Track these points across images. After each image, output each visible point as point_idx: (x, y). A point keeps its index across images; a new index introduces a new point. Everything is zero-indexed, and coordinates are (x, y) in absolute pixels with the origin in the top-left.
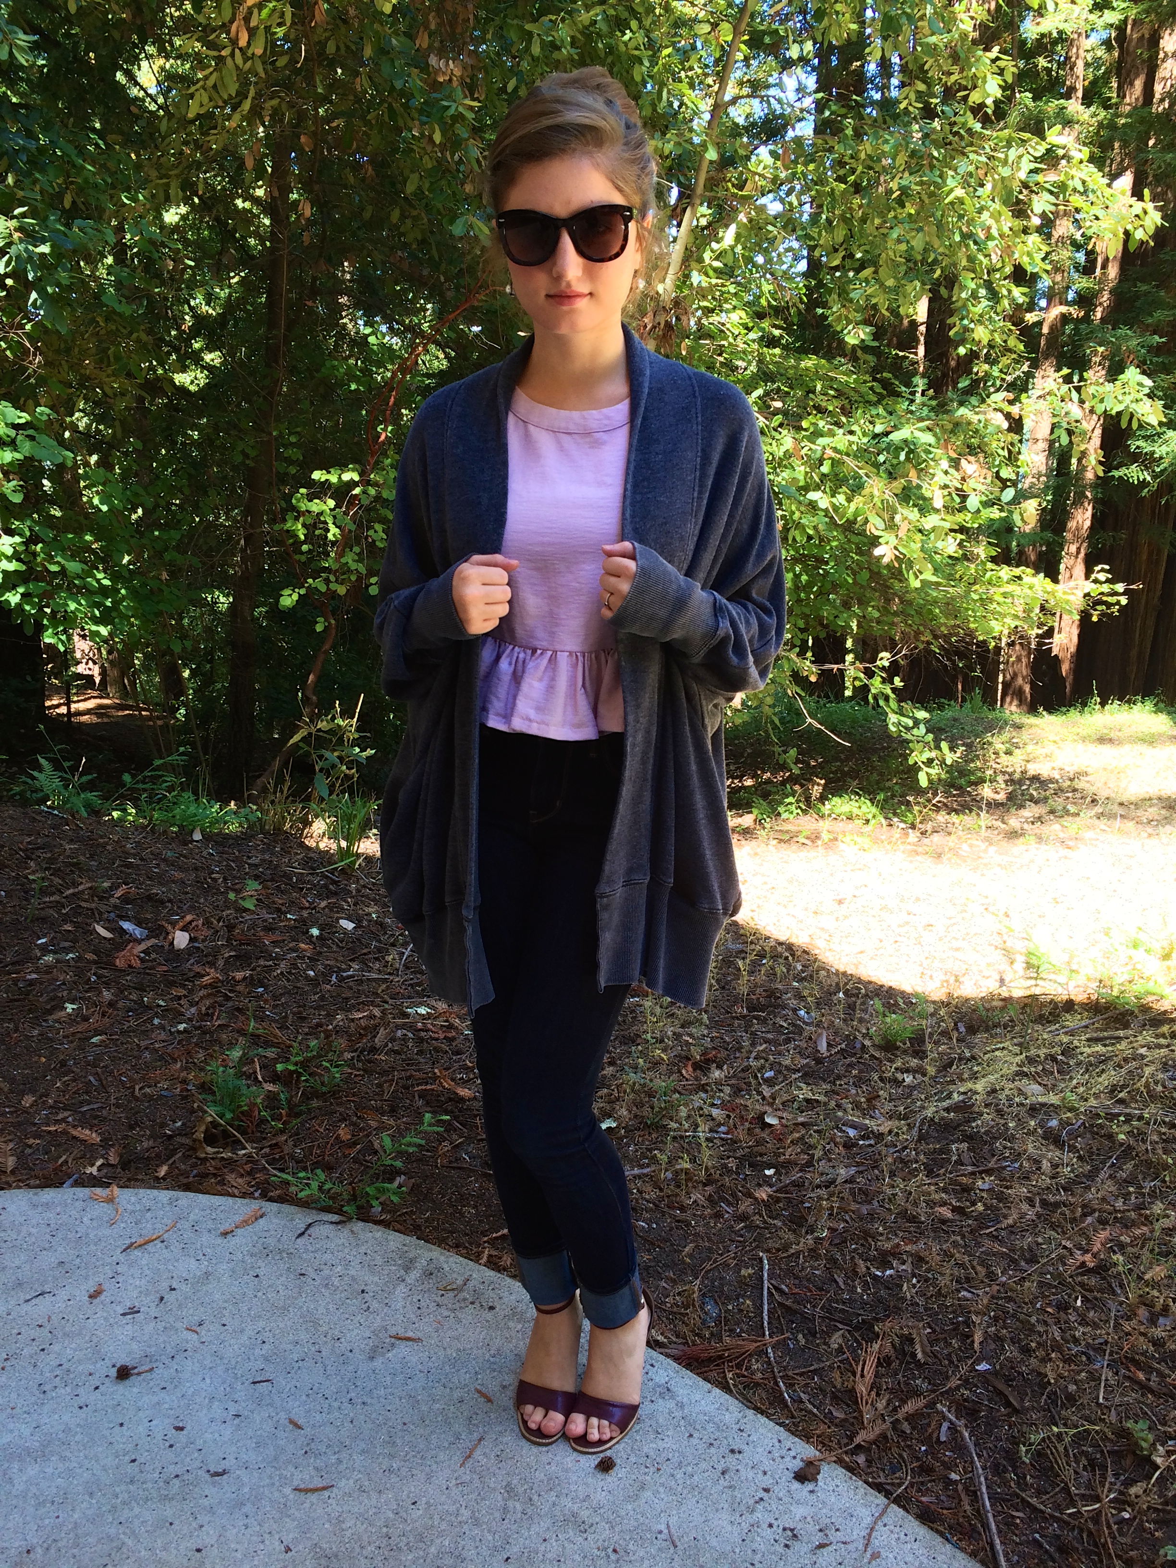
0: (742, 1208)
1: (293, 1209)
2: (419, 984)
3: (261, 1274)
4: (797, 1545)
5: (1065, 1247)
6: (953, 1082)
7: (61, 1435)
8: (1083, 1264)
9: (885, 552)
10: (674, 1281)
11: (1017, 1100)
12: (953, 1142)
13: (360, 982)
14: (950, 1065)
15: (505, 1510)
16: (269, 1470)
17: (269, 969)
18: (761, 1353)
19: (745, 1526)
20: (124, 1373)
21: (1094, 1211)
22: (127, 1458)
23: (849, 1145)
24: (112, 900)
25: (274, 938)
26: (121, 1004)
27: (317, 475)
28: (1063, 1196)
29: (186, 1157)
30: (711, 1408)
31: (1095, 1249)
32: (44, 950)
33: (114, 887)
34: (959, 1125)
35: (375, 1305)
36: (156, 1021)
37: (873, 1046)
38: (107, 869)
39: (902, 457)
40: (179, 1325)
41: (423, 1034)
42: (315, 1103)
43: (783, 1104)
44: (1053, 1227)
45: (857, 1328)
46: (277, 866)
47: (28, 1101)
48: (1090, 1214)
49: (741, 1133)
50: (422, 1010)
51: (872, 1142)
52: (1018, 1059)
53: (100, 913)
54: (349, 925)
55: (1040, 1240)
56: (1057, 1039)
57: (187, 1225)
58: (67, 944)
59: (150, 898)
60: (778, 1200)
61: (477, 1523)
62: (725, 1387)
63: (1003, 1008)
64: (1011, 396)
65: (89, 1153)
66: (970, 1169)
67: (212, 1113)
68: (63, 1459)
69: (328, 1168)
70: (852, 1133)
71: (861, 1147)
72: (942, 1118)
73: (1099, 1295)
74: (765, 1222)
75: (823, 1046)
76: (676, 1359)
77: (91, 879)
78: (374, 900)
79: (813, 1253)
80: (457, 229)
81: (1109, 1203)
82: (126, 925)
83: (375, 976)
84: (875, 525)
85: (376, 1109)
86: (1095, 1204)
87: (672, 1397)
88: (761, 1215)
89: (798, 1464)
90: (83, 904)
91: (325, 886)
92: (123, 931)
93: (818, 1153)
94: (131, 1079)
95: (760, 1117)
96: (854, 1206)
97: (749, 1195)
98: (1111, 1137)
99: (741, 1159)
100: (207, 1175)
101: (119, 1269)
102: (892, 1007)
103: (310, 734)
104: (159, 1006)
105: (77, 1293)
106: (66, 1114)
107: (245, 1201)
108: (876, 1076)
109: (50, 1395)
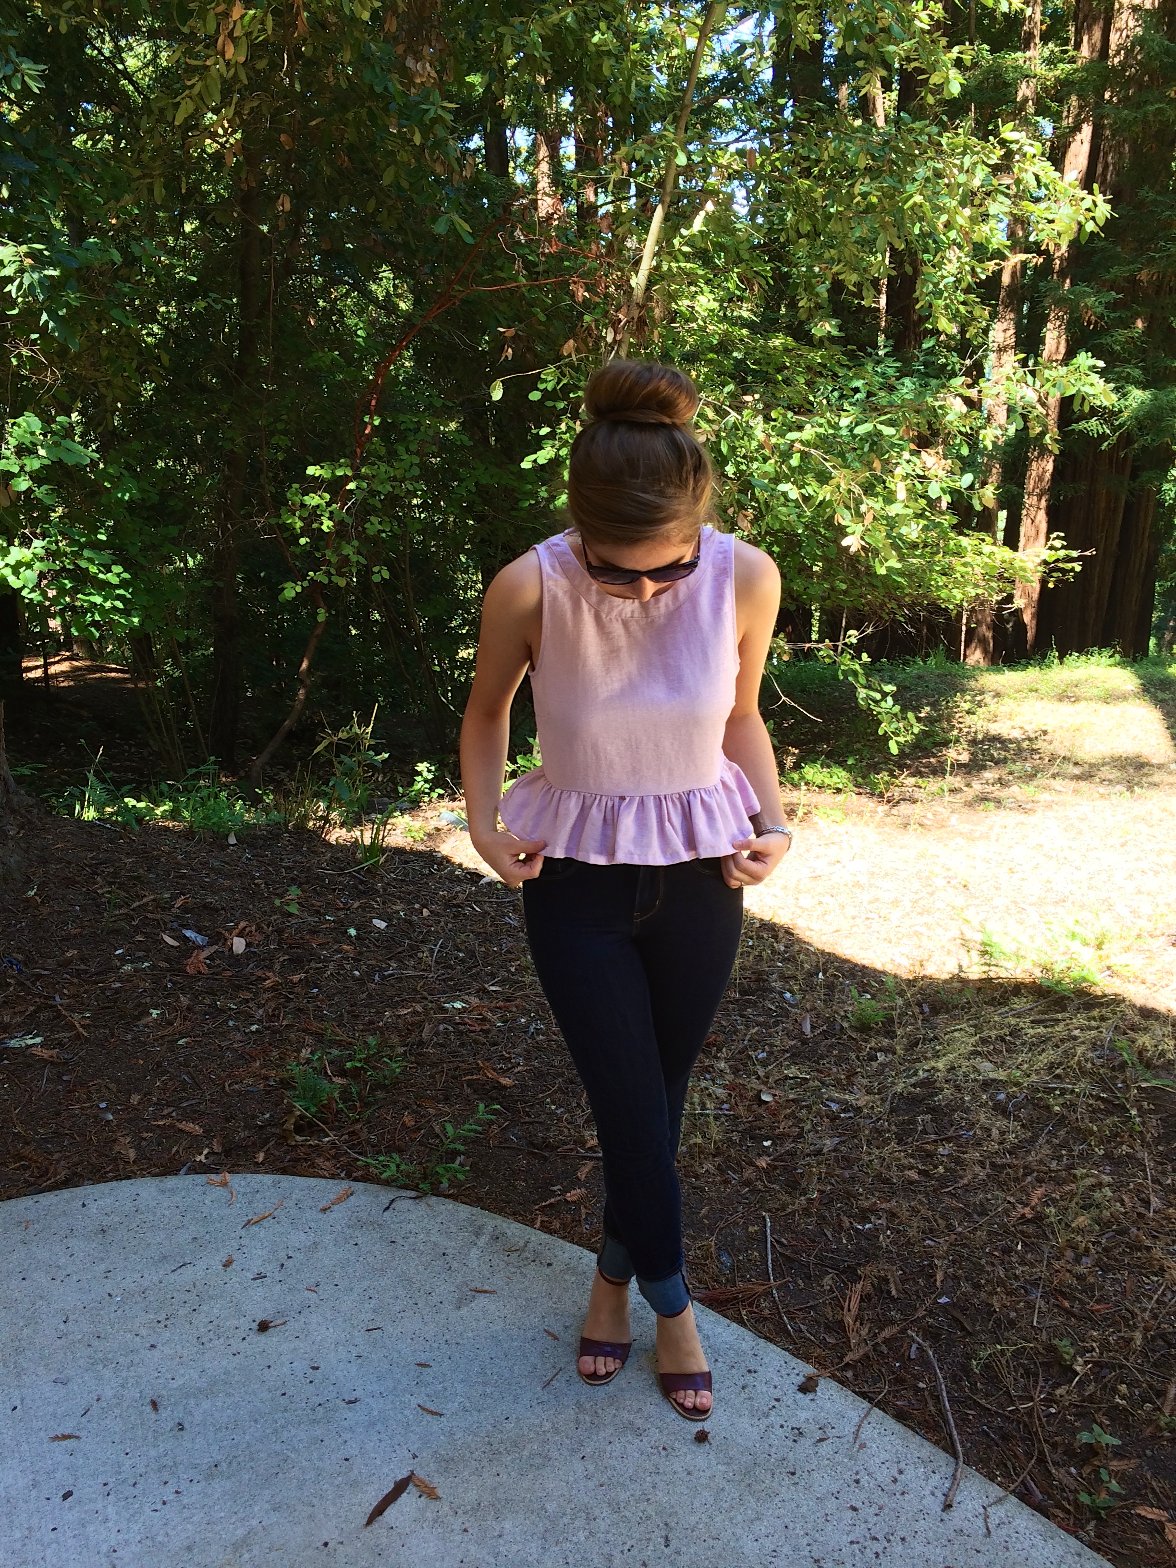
0: (746, 1175)
1: (376, 1187)
2: (451, 979)
3: (359, 1242)
4: (802, 1440)
5: (1009, 1202)
6: (918, 1060)
7: (223, 1377)
8: (1023, 1216)
9: (852, 542)
10: (694, 1238)
11: (972, 1076)
12: (919, 1114)
13: (400, 980)
14: (916, 1044)
15: (577, 1421)
16: (391, 1398)
17: (320, 971)
18: (768, 1294)
19: (763, 1427)
20: (263, 1327)
21: (1033, 1171)
22: (279, 1393)
23: (833, 1118)
24: (174, 910)
25: (320, 941)
26: (198, 1008)
27: (311, 470)
28: (1008, 1159)
29: (278, 1145)
30: (730, 1339)
31: (1033, 1204)
32: (121, 958)
33: (174, 898)
34: (924, 1099)
35: (455, 1265)
36: (231, 1023)
37: (851, 1027)
38: (165, 880)
40: (300, 1286)
41: (462, 1027)
42: (380, 1094)
43: (775, 1082)
44: (1000, 1185)
45: (844, 1272)
46: (309, 869)
47: (135, 1099)
48: (1030, 1174)
49: (741, 1110)
50: (458, 1005)
51: (851, 1115)
52: (973, 1040)
53: (165, 923)
54: (381, 924)
55: (989, 1197)
56: (1007, 1020)
57: (291, 1203)
58: (141, 954)
59: (206, 906)
60: (775, 1168)
61: (557, 1431)
62: (741, 1322)
63: (961, 991)
64: (970, 381)
65: (196, 1143)
66: (933, 1137)
67: (299, 1108)
68: (229, 1395)
69: (400, 1151)
70: (834, 1107)
71: (843, 1119)
72: (910, 1093)
73: (1035, 1240)
74: (765, 1186)
75: (807, 1028)
77: (153, 891)
78: (400, 898)
79: (806, 1212)
81: (1045, 1165)
82: (189, 933)
83: (412, 973)
84: (844, 518)
85: (433, 1098)
86: (1034, 1166)
88: (762, 1181)
89: (801, 1379)
90: (149, 915)
91: (355, 886)
92: (186, 939)
93: (808, 1127)
94: (219, 1077)
95: (758, 1097)
96: (838, 1171)
97: (752, 1164)
98: (1048, 1108)
99: (743, 1133)
100: (299, 1160)
101: (243, 1242)
102: (864, 989)
103: (331, 744)
104: (230, 1009)
105: (213, 1263)
106: (170, 1109)
107: (336, 1181)
108: (853, 1056)
109: (208, 1345)
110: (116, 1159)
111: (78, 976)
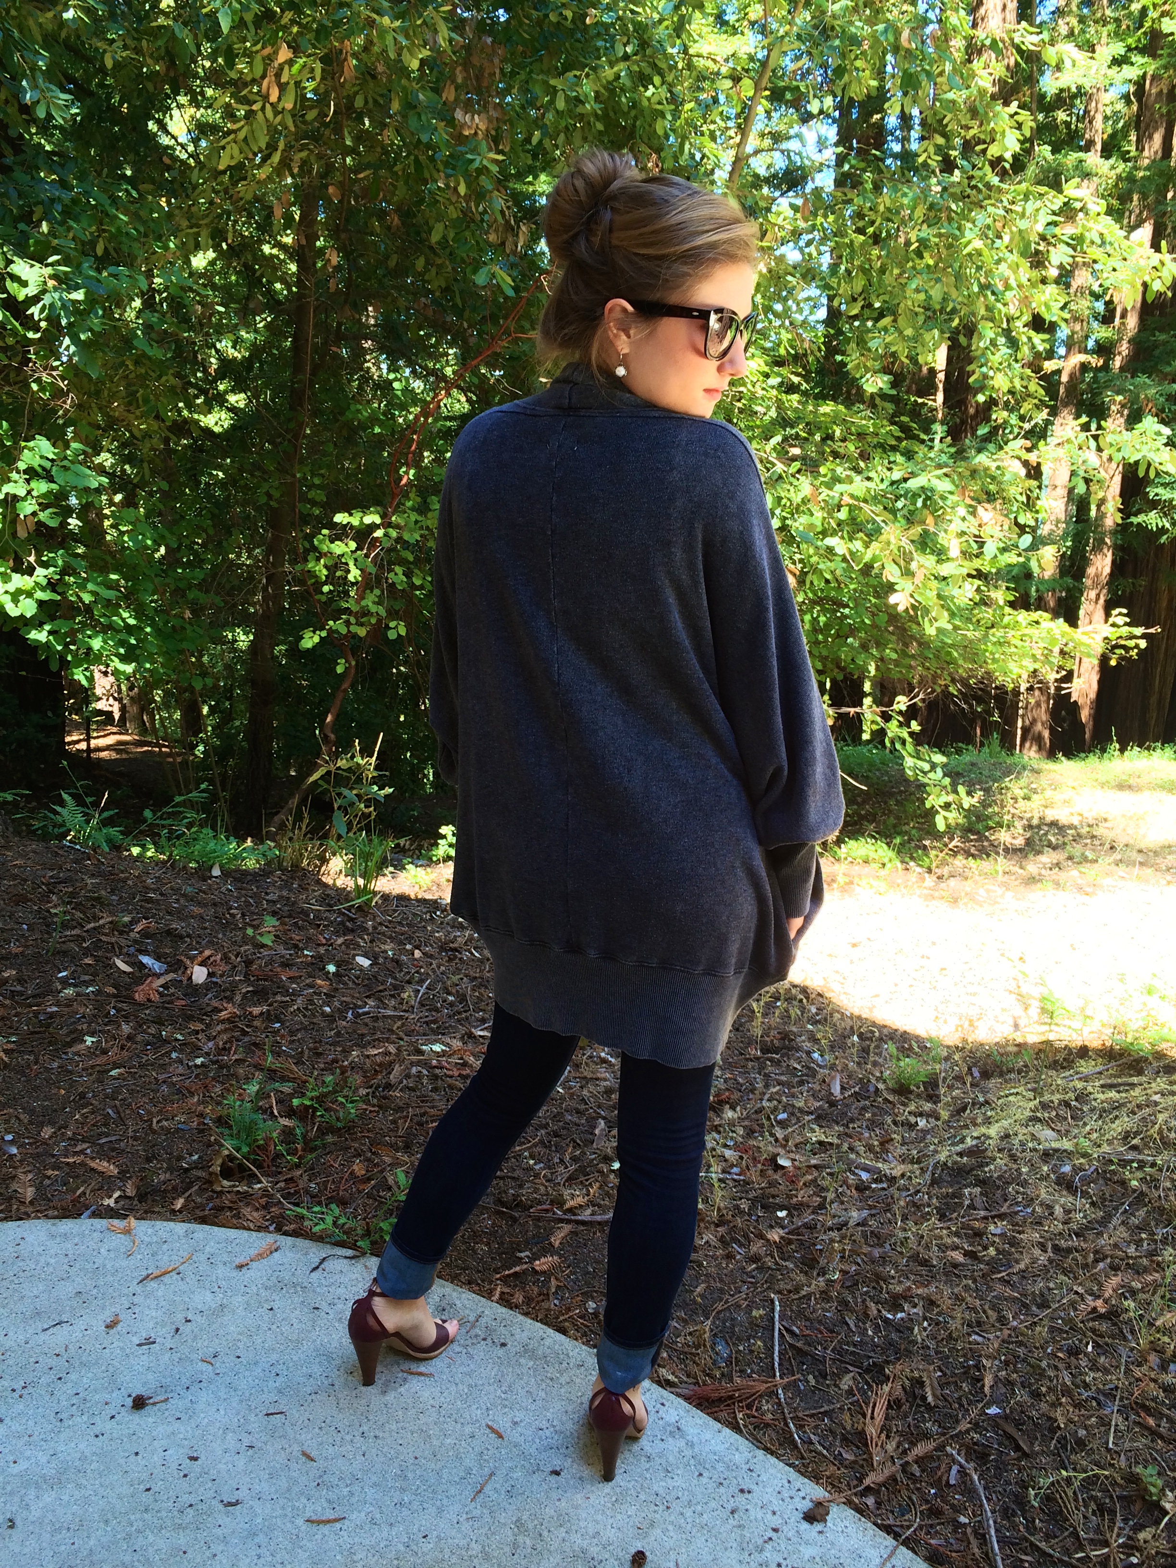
0: (754, 1249)
1: (307, 1243)
2: (434, 1022)
3: (275, 1307)
5: (1077, 1293)
6: (966, 1127)
7: (77, 1463)
8: (1094, 1309)
10: (685, 1321)
11: (1030, 1145)
12: (966, 1186)
13: (376, 1019)
14: (964, 1109)
15: (515, 1545)
16: (282, 1501)
17: (285, 1005)
18: (772, 1394)
20: (139, 1403)
21: (1106, 1257)
22: (142, 1487)
23: (861, 1188)
24: (132, 935)
25: (291, 974)
26: (139, 1038)
27: (340, 518)
28: (1075, 1242)
29: (201, 1190)
30: (720, 1448)
31: (1107, 1295)
32: (65, 983)
33: (134, 921)
34: (972, 1169)
36: (174, 1055)
37: (887, 1089)
38: (128, 904)
39: (919, 503)
40: (194, 1356)
41: (437, 1071)
42: (330, 1139)
43: (796, 1146)
44: (1065, 1272)
45: (868, 1371)
46: (294, 903)
47: (47, 1132)
48: (1102, 1260)
49: (753, 1175)
50: (437, 1048)
51: (885, 1185)
52: (1031, 1105)
53: (121, 948)
54: (365, 962)
55: (1052, 1285)
56: (1071, 1085)
57: (203, 1258)
58: (87, 978)
59: (169, 932)
60: (790, 1242)
61: (487, 1557)
62: (735, 1427)
63: (1017, 1054)
64: (1028, 444)
65: (106, 1184)
66: (983, 1213)
67: (228, 1146)
68: (79, 1486)
69: (343, 1203)
70: (865, 1176)
71: (874, 1190)
72: (955, 1163)
73: (1109, 1341)
74: (777, 1264)
75: (836, 1089)
76: (687, 1399)
77: (112, 913)
78: (390, 937)
79: (825, 1295)
80: (481, 279)
81: (1121, 1250)
82: (146, 960)
83: (390, 1013)
84: (891, 573)
85: (391, 1146)
86: (1107, 1250)
87: (682, 1437)
88: (773, 1257)
89: (807, 1505)
90: (104, 938)
91: (342, 923)
92: (142, 966)
93: (831, 1196)
94: (149, 1112)
95: (773, 1160)
96: (866, 1249)
97: (761, 1236)
98: (1123, 1183)
99: (754, 1201)
100: (223, 1208)
101: (136, 1300)
102: (904, 1053)
103: (329, 773)
104: (177, 1040)
105: (94, 1323)
106: (85, 1146)
107: (260, 1235)
108: (889, 1120)
109: (66, 1423)
110: (11, 1198)
111: (12, 998)
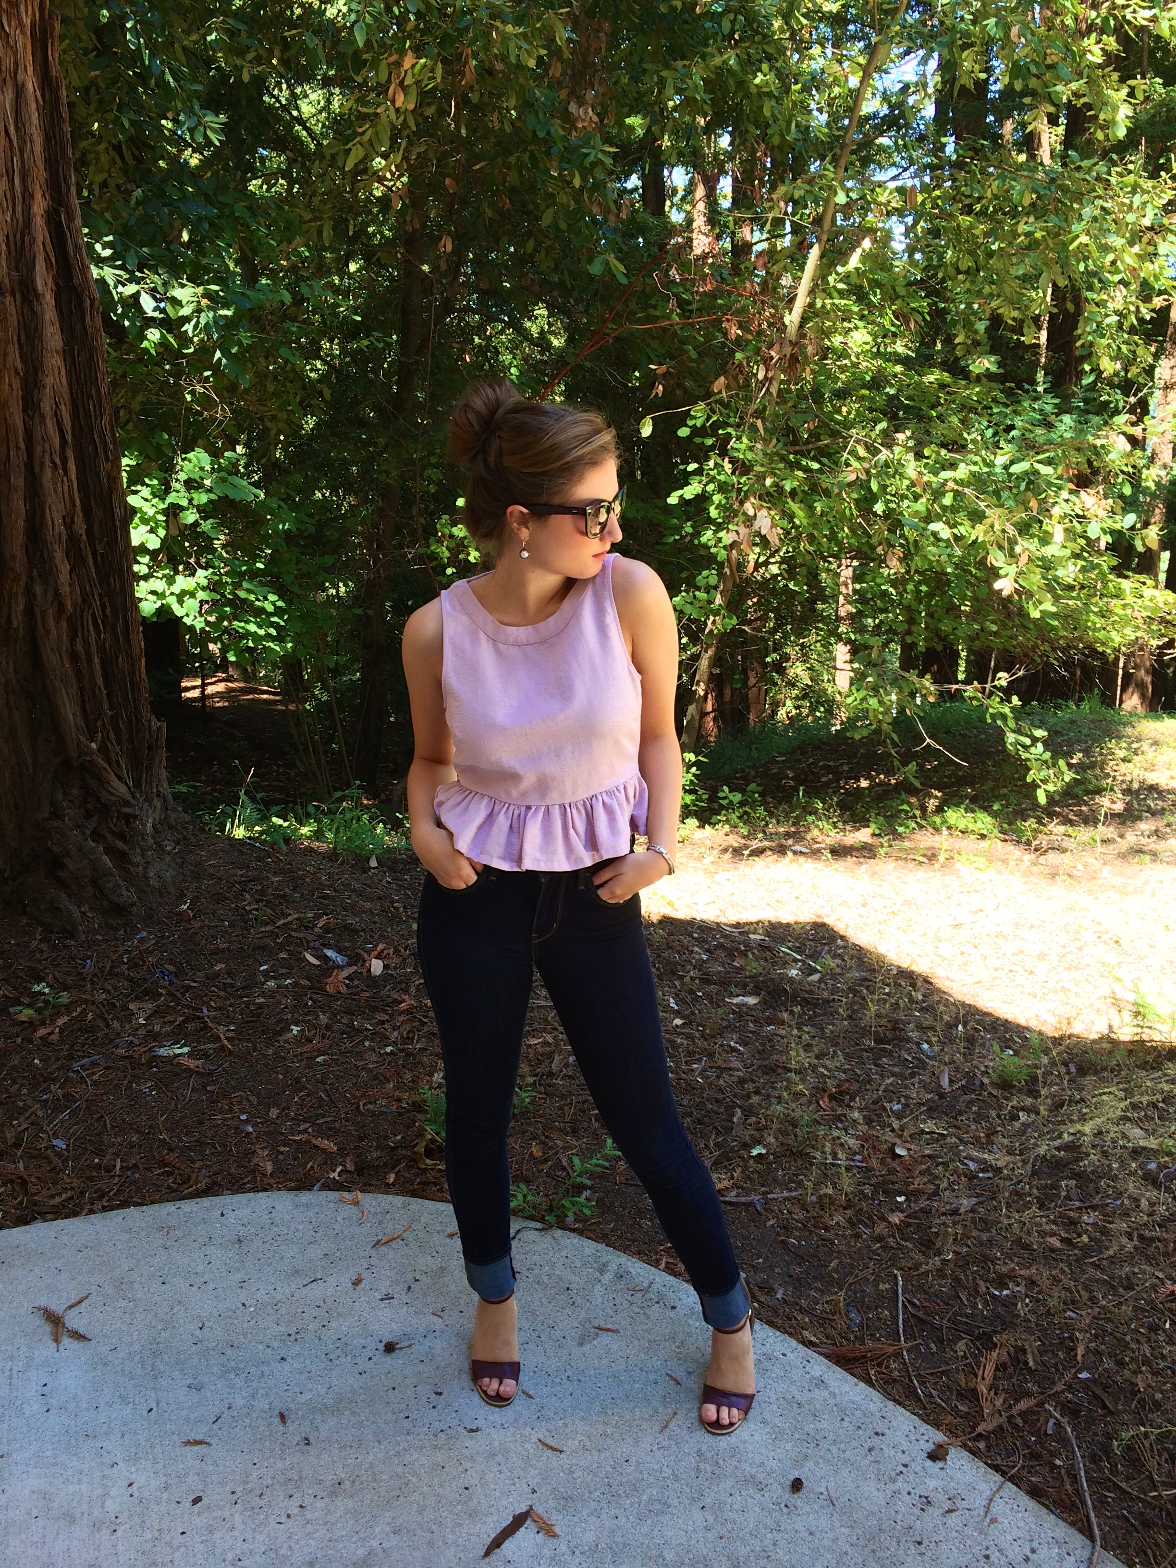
0: (878, 1230)
4: (930, 1510)
5: (1158, 1278)
6: (1063, 1122)
7: (349, 1395)
8: (1172, 1293)
9: (1005, 586)
10: (822, 1291)
11: (1121, 1142)
12: (1063, 1179)
14: (1062, 1105)
15: (698, 1470)
16: (512, 1429)
18: (898, 1355)
19: (889, 1493)
20: (390, 1348)
22: (402, 1415)
23: (971, 1177)
24: (316, 930)
26: (336, 1027)
28: (1158, 1232)
29: (409, 1167)
30: (858, 1398)
32: (265, 974)
33: (317, 917)
34: (1068, 1163)
35: (579, 1300)
36: (367, 1043)
37: (992, 1083)
38: (309, 900)
39: (1024, 488)
40: (426, 1310)
43: (911, 1136)
44: (1149, 1260)
45: (978, 1338)
47: (274, 1113)
49: (874, 1163)
51: (990, 1175)
52: (1123, 1105)
53: (308, 942)
55: (1136, 1270)
56: (1159, 1087)
57: (420, 1227)
58: (284, 971)
59: (346, 927)
60: (909, 1225)
61: (677, 1478)
62: (869, 1382)
63: (1111, 1052)
64: (1133, 418)
65: (330, 1161)
66: (1077, 1204)
67: (430, 1132)
68: (353, 1413)
69: (528, 1181)
70: (972, 1166)
71: (981, 1179)
72: (1053, 1156)
74: (898, 1243)
75: (945, 1082)
76: (827, 1356)
77: (297, 910)
79: (940, 1273)
80: (596, 269)
82: (330, 953)
84: (997, 559)
85: (561, 1130)
87: (826, 1388)
88: (895, 1237)
89: (930, 1447)
90: (293, 934)
92: (327, 959)
93: (944, 1185)
94: (354, 1096)
95: (892, 1150)
96: (975, 1233)
97: (884, 1219)
99: (876, 1186)
100: (428, 1184)
101: (372, 1261)
102: (1006, 1044)
104: (367, 1029)
105: (342, 1280)
106: (307, 1125)
108: (993, 1113)
109: (335, 1362)
110: (253, 1171)
111: (225, 990)
